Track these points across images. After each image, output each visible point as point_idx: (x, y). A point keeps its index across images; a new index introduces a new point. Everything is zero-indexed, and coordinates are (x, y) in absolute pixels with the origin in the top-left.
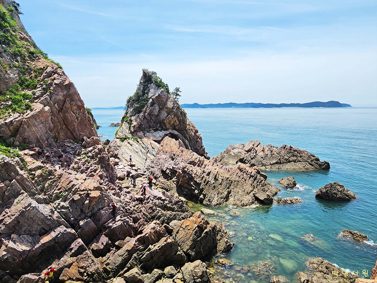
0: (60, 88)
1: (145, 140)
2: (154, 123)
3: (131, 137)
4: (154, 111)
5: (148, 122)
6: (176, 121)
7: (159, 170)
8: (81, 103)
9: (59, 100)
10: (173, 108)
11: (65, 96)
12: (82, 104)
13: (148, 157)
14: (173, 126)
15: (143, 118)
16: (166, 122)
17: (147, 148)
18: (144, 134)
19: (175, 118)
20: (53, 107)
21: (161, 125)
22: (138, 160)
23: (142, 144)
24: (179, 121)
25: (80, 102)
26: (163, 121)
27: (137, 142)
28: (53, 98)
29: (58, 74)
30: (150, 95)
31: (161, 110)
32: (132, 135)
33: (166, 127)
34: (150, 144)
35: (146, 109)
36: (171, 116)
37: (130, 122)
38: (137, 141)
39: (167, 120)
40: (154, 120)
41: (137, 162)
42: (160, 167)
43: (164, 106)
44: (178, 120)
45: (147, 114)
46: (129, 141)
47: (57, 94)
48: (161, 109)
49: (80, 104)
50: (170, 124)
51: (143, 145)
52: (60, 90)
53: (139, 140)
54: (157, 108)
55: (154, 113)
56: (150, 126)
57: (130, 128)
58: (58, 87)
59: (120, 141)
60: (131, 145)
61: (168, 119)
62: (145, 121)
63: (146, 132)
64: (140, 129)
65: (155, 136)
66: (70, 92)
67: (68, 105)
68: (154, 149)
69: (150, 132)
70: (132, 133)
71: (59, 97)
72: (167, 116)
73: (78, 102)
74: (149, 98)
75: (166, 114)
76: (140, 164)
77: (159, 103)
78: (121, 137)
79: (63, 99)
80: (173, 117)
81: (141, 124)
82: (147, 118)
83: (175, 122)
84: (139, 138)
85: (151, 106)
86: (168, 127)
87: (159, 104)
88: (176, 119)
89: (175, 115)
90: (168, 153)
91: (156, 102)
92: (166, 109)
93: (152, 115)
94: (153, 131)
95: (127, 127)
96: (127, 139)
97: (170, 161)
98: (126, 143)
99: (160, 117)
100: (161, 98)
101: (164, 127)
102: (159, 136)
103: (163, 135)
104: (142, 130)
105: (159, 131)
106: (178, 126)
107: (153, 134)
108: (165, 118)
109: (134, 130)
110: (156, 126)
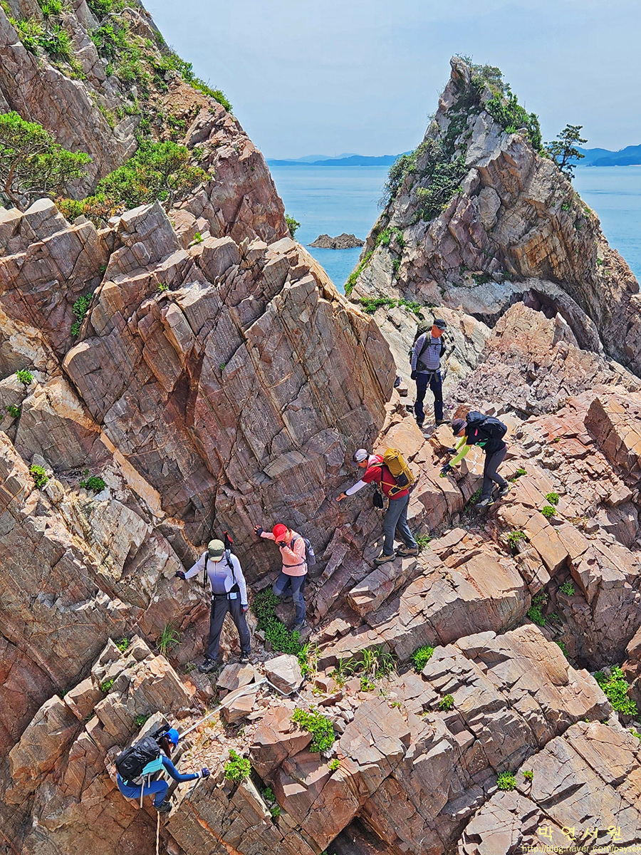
0: (230, 169)
1: (444, 310)
2: (479, 254)
3: (398, 298)
4: (482, 213)
5: (458, 251)
6: (555, 248)
8: (277, 207)
9: (228, 200)
10: (548, 204)
11: (242, 190)
12: (279, 209)
13: (452, 369)
14: (545, 266)
15: (443, 237)
16: (519, 253)
18: (442, 293)
19: (555, 238)
20: (214, 219)
21: (504, 262)
24: (566, 248)
25: (274, 205)
26: (512, 248)
27: (417, 318)
28: (215, 195)
29: (227, 131)
30: (472, 155)
31: (507, 208)
32: (403, 292)
33: (519, 269)
34: (459, 325)
35: (455, 207)
36: (538, 233)
37: (398, 249)
38: (417, 314)
39: (523, 247)
40: (480, 244)
43: (519, 194)
44: (565, 245)
45: (456, 222)
46: (391, 312)
47: (224, 186)
48: (505, 207)
49: (275, 210)
50: (533, 259)
52: (231, 174)
53: (424, 311)
54: (493, 203)
55: (481, 218)
56: (463, 265)
57: (395, 269)
58: (228, 168)
60: (398, 327)
61: (530, 242)
62: (450, 246)
63: (451, 284)
64: (430, 272)
65: (478, 300)
66: (253, 178)
67: (245, 212)
68: (472, 343)
69: (461, 285)
70: (401, 286)
71: (229, 193)
72: (526, 232)
73: (271, 205)
74: (469, 168)
75: (522, 225)
77: (502, 184)
78: (365, 300)
79: (236, 196)
80: (545, 234)
81: (435, 258)
82: (454, 238)
83: (551, 253)
84: (426, 304)
85: (471, 195)
86: (526, 267)
87: (500, 188)
88: (557, 243)
89: (553, 230)
90: (516, 358)
91: (489, 180)
92: (525, 206)
93: (475, 227)
94: (473, 282)
95: (386, 266)
96: (387, 307)
97: (521, 385)
98: (381, 319)
99: (500, 233)
100: (507, 166)
101: (513, 270)
102: (492, 300)
103: (507, 297)
104: (436, 279)
105: (493, 284)
106: (562, 267)
107: (473, 292)
108: (517, 237)
109: (411, 276)
110: (485, 266)
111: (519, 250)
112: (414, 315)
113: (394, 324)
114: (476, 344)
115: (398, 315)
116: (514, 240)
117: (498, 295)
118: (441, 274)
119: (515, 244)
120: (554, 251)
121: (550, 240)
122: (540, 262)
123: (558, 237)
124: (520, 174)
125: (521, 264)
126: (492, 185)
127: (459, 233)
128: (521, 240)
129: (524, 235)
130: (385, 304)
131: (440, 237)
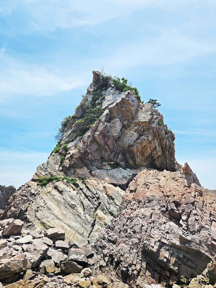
1: (92, 181)
2: (111, 152)
3: (62, 177)
4: (112, 131)
5: (100, 148)
6: (155, 147)
7: (135, 251)
10: (150, 122)
13: (100, 218)
14: (150, 159)
15: (90, 142)
16: (135, 151)
17: (95, 199)
18: (90, 172)
19: (156, 141)
21: (126, 157)
22: (73, 224)
23: (85, 190)
24: (162, 148)
26: (131, 148)
27: (74, 187)
30: (105, 104)
31: (126, 129)
32: (66, 174)
33: (134, 161)
34: (102, 189)
35: (97, 126)
36: (146, 138)
37: (64, 152)
38: (74, 184)
39: (137, 147)
40: (111, 147)
41: (68, 229)
42: (136, 241)
43: (132, 121)
44: (161, 146)
45: (98, 133)
46: (57, 184)
48: (124, 127)
50: (143, 155)
51: (88, 191)
53: (79, 182)
54: (118, 125)
55: (112, 133)
56: (102, 158)
57: (62, 162)
59: (38, 185)
60: (61, 192)
61: (141, 143)
62: (95, 147)
63: (96, 168)
64: (83, 162)
65: (112, 177)
68: (113, 199)
69: (102, 169)
70: (65, 170)
72: (138, 139)
74: (104, 110)
75: (136, 135)
76: (77, 235)
77: (123, 116)
78: (41, 179)
80: (150, 139)
81: (86, 153)
82: (97, 143)
83: (154, 150)
84: (80, 178)
85: (106, 121)
86: (138, 160)
87: (121, 118)
88: (157, 145)
89: (154, 136)
90: (155, 202)
91: (115, 114)
92: (136, 126)
93: (109, 137)
94: (109, 167)
95: (56, 161)
96: (54, 181)
97: (165, 223)
98: (50, 188)
99: (123, 141)
100: (125, 106)
101: (131, 162)
102: (121, 177)
103: (130, 175)
104: (86, 165)
105: (120, 169)
106: (160, 160)
107: (109, 172)
108: (133, 142)
109: (71, 164)
110: (115, 159)
111: (135, 149)
112: (72, 185)
113: (58, 190)
114: (115, 200)
115: (61, 185)
116: (132, 144)
117: (124, 174)
118: (89, 162)
119: (132, 146)
120: (155, 149)
121: (153, 142)
122: (147, 156)
123: (157, 140)
124: (133, 109)
125: (136, 158)
126: (117, 117)
127: (100, 139)
128: (136, 143)
129: (137, 141)
130: (54, 180)
131: (89, 141)
